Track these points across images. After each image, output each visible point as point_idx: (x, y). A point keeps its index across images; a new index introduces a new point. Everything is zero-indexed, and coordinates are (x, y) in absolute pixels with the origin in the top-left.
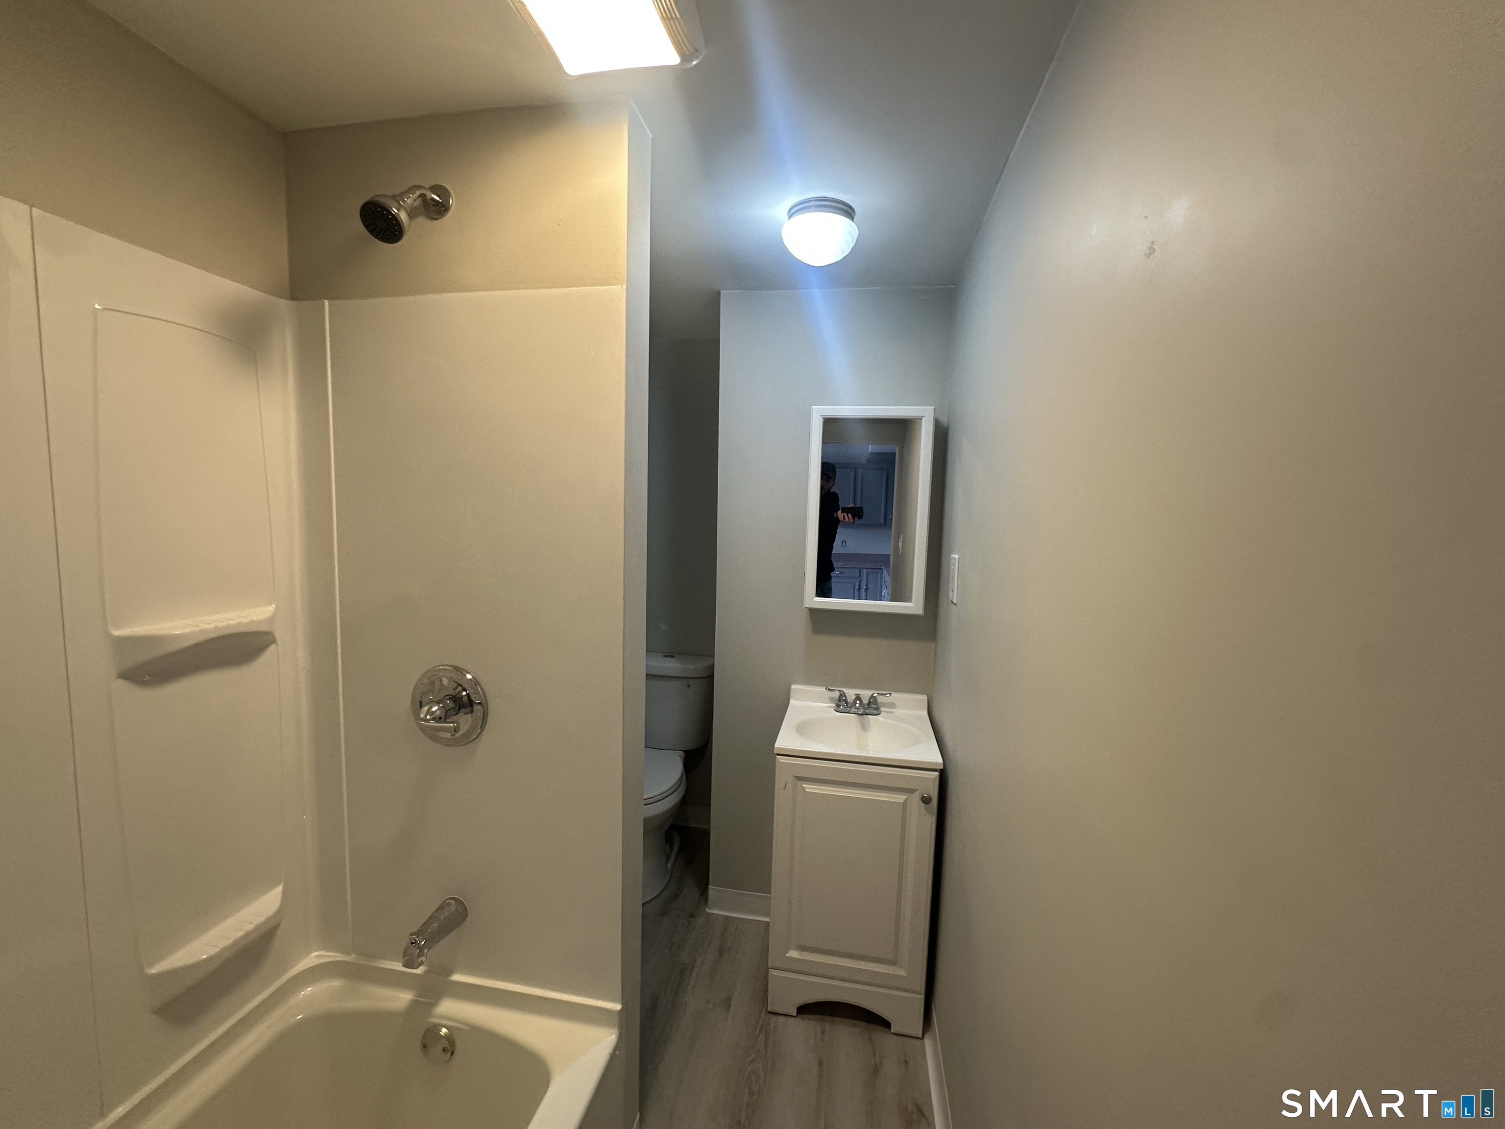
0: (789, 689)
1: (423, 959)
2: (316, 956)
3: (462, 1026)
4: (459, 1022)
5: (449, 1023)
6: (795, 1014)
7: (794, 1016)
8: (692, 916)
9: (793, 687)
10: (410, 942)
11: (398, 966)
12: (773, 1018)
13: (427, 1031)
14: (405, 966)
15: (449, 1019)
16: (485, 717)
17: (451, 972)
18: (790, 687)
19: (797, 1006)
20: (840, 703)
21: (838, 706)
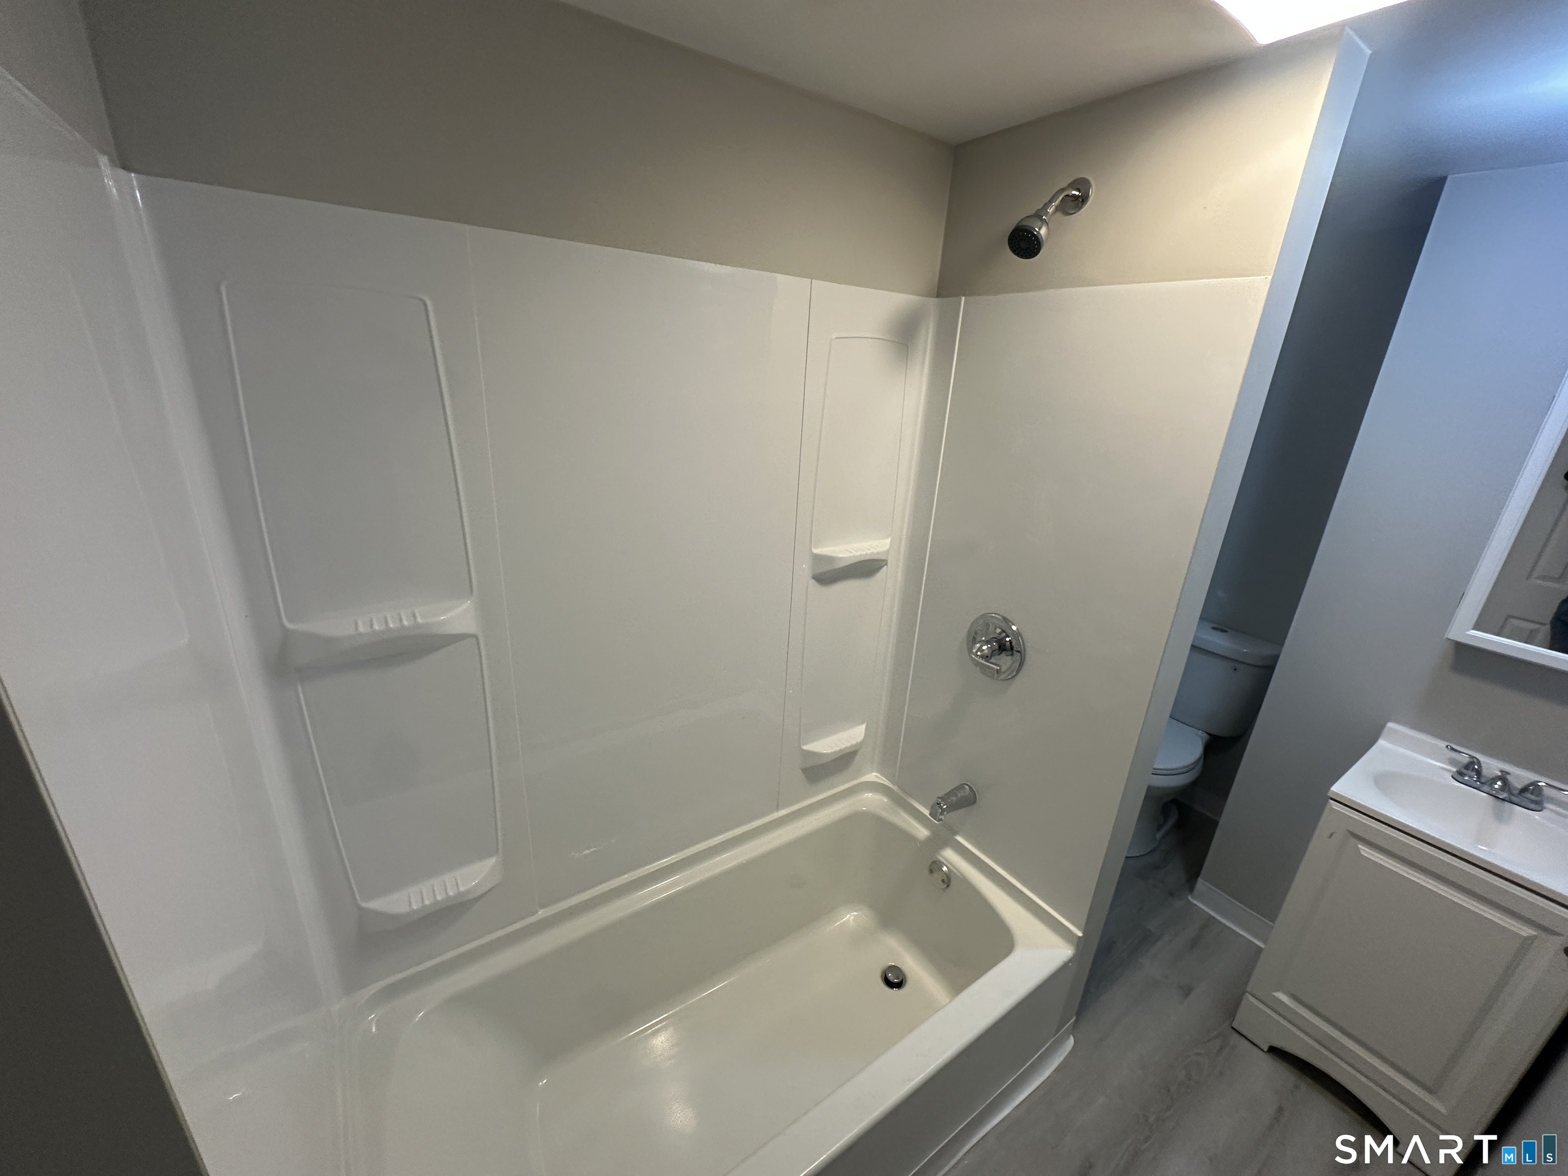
0: (1382, 727)
1: (942, 817)
2: (876, 776)
3: (958, 874)
4: (958, 871)
5: (949, 865)
6: (1266, 1050)
7: (1264, 1051)
8: (1171, 894)
9: (1390, 725)
10: (936, 802)
11: (926, 812)
12: (1236, 1035)
13: (934, 862)
14: (930, 814)
15: (951, 864)
16: (1021, 665)
17: (956, 833)
18: (1385, 723)
19: (1270, 1045)
20: (1465, 771)
21: (1460, 773)
